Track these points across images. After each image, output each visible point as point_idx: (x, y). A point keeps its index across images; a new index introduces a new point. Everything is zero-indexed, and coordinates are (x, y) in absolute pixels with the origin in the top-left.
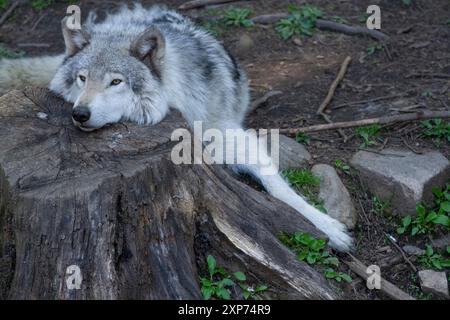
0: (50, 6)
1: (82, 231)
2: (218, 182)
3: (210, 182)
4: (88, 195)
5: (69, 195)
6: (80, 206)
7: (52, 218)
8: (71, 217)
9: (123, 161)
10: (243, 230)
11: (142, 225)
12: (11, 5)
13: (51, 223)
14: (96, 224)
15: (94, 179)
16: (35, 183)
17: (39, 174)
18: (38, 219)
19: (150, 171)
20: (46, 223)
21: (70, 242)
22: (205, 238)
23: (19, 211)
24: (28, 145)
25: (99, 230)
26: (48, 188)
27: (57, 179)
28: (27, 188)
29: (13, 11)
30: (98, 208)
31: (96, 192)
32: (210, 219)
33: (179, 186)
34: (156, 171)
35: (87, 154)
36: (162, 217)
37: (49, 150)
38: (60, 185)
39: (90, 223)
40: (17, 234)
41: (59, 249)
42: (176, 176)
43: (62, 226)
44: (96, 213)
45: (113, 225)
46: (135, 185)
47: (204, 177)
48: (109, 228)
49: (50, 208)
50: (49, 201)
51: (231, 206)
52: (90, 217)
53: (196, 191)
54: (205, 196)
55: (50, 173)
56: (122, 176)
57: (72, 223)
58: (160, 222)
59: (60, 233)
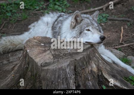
1: (65, 78)
2: (103, 61)
3: (100, 61)
4: (66, 66)
6: (64, 70)
7: (55, 75)
8: (61, 74)
9: (73, 56)
10: (113, 77)
11: (83, 76)
14: (70, 76)
15: (66, 61)
16: (47, 64)
17: (48, 61)
18: (50, 76)
20: (53, 77)
21: (62, 82)
23: (43, 74)
25: (71, 78)
26: (51, 65)
27: (54, 63)
28: (44, 66)
30: (70, 70)
31: (68, 65)
32: (102, 73)
33: (91, 63)
35: (61, 54)
37: (48, 54)
39: (68, 75)
40: (43, 82)
41: (58, 85)
42: (91, 59)
43: (59, 77)
44: (69, 72)
45: (74, 76)
46: (80, 62)
47: (99, 59)
48: (73, 77)
49: (54, 71)
50: (53, 69)
51: (108, 69)
52: (67, 73)
53: (97, 65)
54: (100, 66)
55: (51, 61)
56: (76, 59)
57: (62, 76)
58: (88, 74)
59: (58, 79)
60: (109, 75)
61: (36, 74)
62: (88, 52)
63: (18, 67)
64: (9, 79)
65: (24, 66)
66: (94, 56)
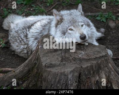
0: (68, 6)
1: (65, 84)
2: (116, 73)
3: (113, 72)
4: (69, 72)
5: (62, 71)
6: (66, 75)
7: (56, 79)
8: (62, 79)
9: (83, 62)
11: (87, 84)
12: (55, 4)
13: (55, 80)
14: (71, 82)
15: (72, 67)
16: (51, 66)
17: (53, 63)
18: (51, 78)
19: (92, 66)
20: (53, 80)
23: (45, 75)
24: (51, 52)
25: (71, 85)
26: (55, 68)
27: (59, 65)
28: (48, 67)
29: (55, 6)
30: (72, 77)
32: (111, 85)
33: (102, 72)
34: (94, 66)
35: (71, 58)
36: (94, 83)
37: (58, 55)
38: (60, 67)
39: (69, 82)
40: (43, 83)
42: (101, 69)
43: (59, 82)
45: (77, 84)
46: (86, 70)
47: (111, 71)
48: (75, 84)
49: (56, 75)
50: (55, 72)
52: (69, 80)
53: (107, 76)
54: (111, 77)
55: (57, 63)
56: (82, 67)
57: (62, 81)
58: (93, 85)
59: (58, 84)
61: (40, 73)
62: (99, 61)
63: (29, 60)
64: (18, 71)
65: (34, 61)
66: (107, 66)
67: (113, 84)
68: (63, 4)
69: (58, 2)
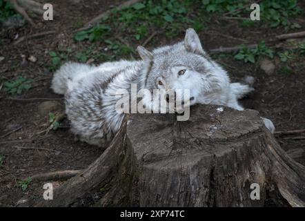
1: (185, 193)
2: (283, 163)
3: (277, 162)
4: (190, 168)
5: (177, 167)
6: (185, 176)
7: (165, 183)
8: (178, 183)
9: (216, 145)
10: (300, 197)
11: (227, 190)
13: (164, 186)
14: (195, 188)
15: (195, 157)
16: (154, 158)
17: (158, 152)
18: (155, 183)
19: (234, 153)
20: (160, 187)
21: (176, 200)
22: (272, 201)
23: (143, 177)
24: (151, 131)
25: (197, 193)
26: (163, 162)
27: (170, 156)
28: (149, 162)
30: (197, 177)
31: (195, 167)
32: (277, 188)
33: (255, 164)
34: (239, 154)
35: (191, 139)
36: (242, 185)
37: (165, 136)
38: (172, 160)
39: (191, 188)
40: (141, 193)
41: (169, 205)
42: (253, 158)
43: (172, 189)
44: (196, 181)
45: (207, 190)
46: (223, 162)
47: (273, 159)
48: (204, 192)
49: (164, 176)
50: (163, 171)
51: (292, 180)
52: (191, 183)
53: (267, 170)
54: (273, 172)
55: (165, 151)
56: (215, 156)
57: (178, 187)
58: (240, 189)
59: (170, 193)
60: (292, 194)
61: (133, 174)
62: (249, 142)
63: (109, 150)
64: (89, 174)
65: (119, 152)
66: (264, 151)
67: (279, 185)
68: (167, 34)
69: (156, 30)
